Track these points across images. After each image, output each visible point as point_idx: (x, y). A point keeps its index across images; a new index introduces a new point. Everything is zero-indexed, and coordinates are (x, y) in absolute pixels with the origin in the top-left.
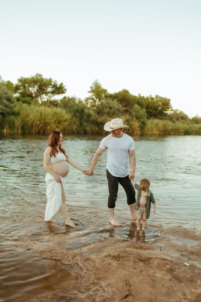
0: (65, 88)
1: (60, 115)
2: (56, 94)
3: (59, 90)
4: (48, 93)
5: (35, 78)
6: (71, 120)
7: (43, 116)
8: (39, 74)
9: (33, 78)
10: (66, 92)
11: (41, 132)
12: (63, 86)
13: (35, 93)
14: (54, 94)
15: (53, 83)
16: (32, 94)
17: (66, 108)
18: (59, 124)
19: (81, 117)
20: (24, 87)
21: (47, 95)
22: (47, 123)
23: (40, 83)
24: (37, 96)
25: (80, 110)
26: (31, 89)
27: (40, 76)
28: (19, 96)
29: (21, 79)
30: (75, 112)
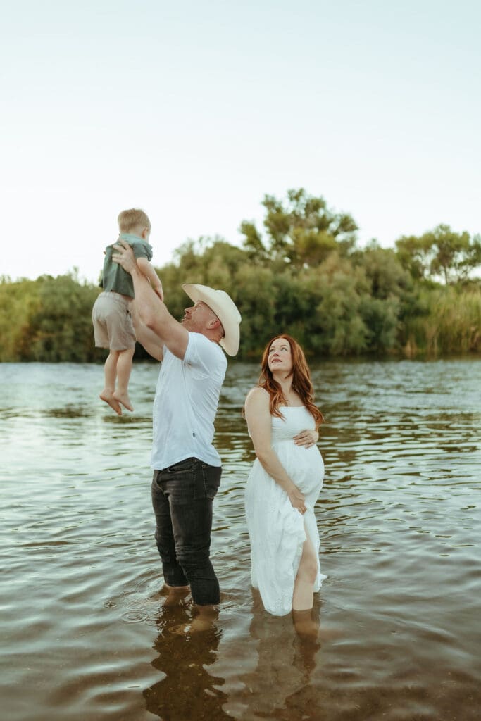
5: (437, 235)
8: (444, 226)
9: (433, 235)
15: (471, 242)
21: (459, 269)
27: (446, 228)
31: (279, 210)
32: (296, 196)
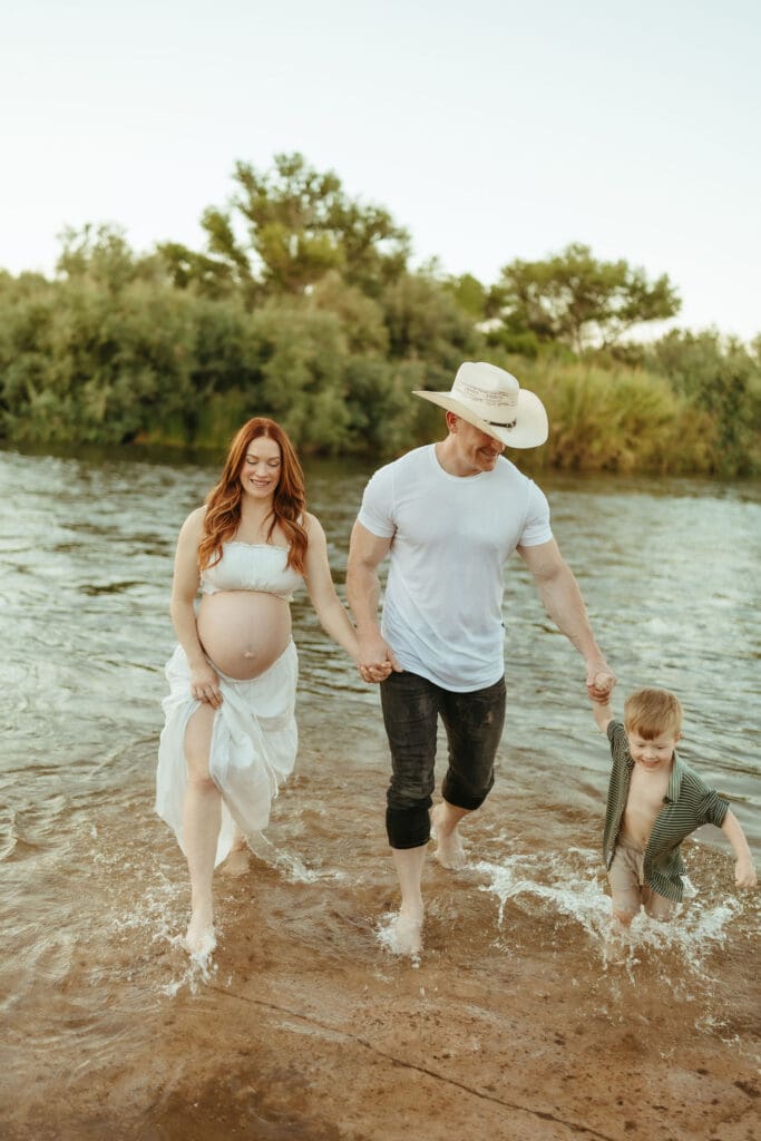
0: (676, 295)
1: (645, 401)
2: (639, 318)
3: (653, 302)
4: (609, 315)
5: (566, 262)
6: (690, 418)
7: (578, 401)
8: (579, 246)
9: (557, 261)
10: (678, 309)
11: (567, 461)
12: (670, 286)
13: (562, 318)
14: (630, 321)
15: (630, 279)
16: (550, 320)
17: (671, 375)
18: (637, 432)
19: (732, 409)
20: (524, 296)
21: (605, 325)
22: (591, 428)
23: (582, 281)
24: (566, 329)
25: (728, 383)
26: (546, 303)
27: (584, 251)
28: (501, 330)
29: (514, 268)
30: (710, 387)
31: (262, 192)
32: (289, 169)
